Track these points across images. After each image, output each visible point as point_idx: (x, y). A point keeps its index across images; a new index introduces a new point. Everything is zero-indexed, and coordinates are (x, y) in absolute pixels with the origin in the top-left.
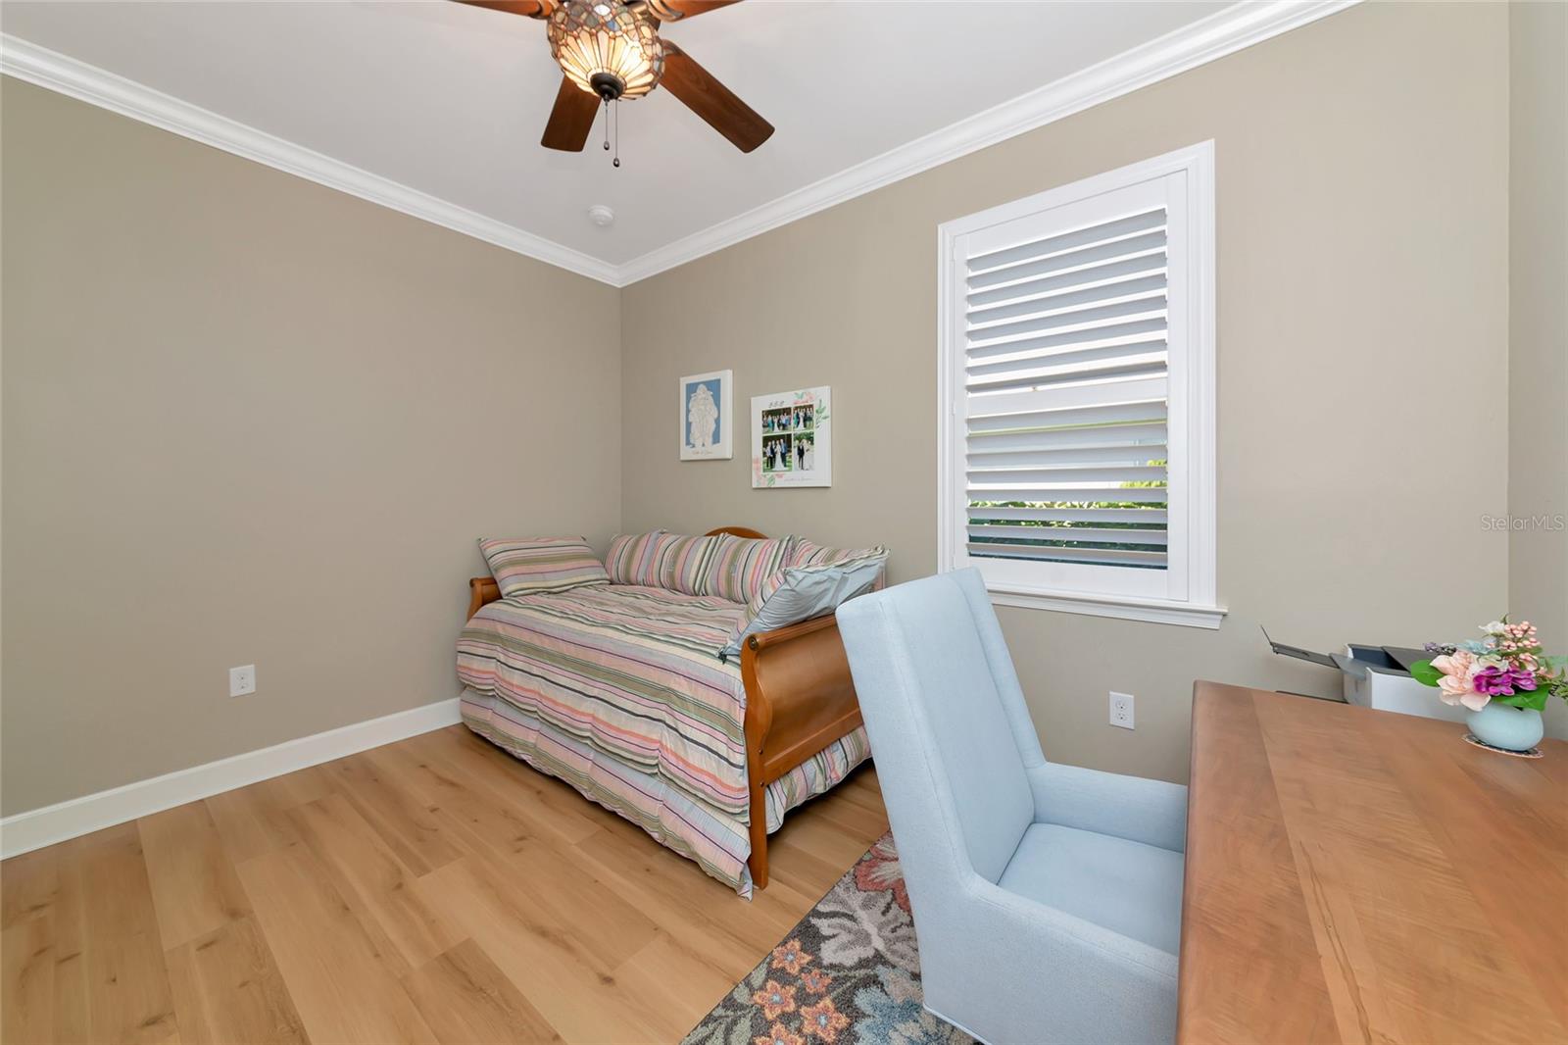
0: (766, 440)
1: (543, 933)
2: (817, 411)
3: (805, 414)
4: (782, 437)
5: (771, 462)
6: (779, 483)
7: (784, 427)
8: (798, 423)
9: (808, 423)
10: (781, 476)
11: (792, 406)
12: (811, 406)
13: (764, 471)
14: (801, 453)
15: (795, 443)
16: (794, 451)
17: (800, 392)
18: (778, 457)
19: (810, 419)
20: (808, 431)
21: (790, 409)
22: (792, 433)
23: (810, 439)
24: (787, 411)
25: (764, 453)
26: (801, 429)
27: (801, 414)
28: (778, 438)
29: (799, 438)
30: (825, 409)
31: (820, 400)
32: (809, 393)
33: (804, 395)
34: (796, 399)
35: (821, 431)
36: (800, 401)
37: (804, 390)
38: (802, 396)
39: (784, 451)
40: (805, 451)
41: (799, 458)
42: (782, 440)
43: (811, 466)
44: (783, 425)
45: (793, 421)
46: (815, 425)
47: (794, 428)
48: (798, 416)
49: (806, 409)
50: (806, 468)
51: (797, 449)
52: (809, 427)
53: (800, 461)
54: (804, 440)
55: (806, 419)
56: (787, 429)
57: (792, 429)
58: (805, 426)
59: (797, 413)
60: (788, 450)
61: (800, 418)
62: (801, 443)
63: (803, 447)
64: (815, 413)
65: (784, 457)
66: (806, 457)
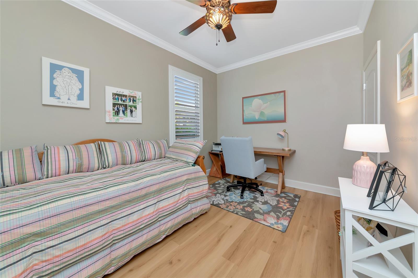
0: (114, 105)
1: (219, 241)
2: (138, 99)
3: (133, 99)
4: (123, 105)
5: (117, 113)
6: (121, 121)
7: (124, 101)
8: (130, 101)
9: (134, 102)
10: (123, 119)
11: (128, 95)
12: (135, 97)
13: (113, 116)
14: (131, 111)
15: (129, 108)
16: (129, 111)
17: (131, 91)
18: (121, 112)
19: (135, 101)
20: (135, 105)
21: (127, 96)
22: (128, 104)
23: (135, 107)
24: (125, 96)
25: (114, 110)
26: (131, 103)
27: (131, 99)
28: (121, 105)
29: (131, 106)
30: (141, 99)
31: (139, 96)
32: (135, 93)
33: (133, 93)
34: (130, 93)
35: (139, 106)
36: (131, 94)
37: (133, 91)
38: (132, 93)
39: (124, 110)
40: (133, 111)
41: (130, 113)
42: (123, 106)
43: (135, 116)
44: (123, 100)
45: (128, 100)
46: (137, 104)
47: (128, 103)
48: (130, 99)
49: (134, 98)
50: (133, 117)
51: (130, 110)
52: (135, 104)
53: (131, 114)
54: (133, 107)
55: (133, 101)
56: (125, 102)
57: (127, 103)
58: (133, 103)
59: (130, 98)
60: (126, 110)
61: (131, 100)
62: (132, 108)
63: (132, 110)
64: (137, 100)
65: (123, 112)
66: (133, 113)
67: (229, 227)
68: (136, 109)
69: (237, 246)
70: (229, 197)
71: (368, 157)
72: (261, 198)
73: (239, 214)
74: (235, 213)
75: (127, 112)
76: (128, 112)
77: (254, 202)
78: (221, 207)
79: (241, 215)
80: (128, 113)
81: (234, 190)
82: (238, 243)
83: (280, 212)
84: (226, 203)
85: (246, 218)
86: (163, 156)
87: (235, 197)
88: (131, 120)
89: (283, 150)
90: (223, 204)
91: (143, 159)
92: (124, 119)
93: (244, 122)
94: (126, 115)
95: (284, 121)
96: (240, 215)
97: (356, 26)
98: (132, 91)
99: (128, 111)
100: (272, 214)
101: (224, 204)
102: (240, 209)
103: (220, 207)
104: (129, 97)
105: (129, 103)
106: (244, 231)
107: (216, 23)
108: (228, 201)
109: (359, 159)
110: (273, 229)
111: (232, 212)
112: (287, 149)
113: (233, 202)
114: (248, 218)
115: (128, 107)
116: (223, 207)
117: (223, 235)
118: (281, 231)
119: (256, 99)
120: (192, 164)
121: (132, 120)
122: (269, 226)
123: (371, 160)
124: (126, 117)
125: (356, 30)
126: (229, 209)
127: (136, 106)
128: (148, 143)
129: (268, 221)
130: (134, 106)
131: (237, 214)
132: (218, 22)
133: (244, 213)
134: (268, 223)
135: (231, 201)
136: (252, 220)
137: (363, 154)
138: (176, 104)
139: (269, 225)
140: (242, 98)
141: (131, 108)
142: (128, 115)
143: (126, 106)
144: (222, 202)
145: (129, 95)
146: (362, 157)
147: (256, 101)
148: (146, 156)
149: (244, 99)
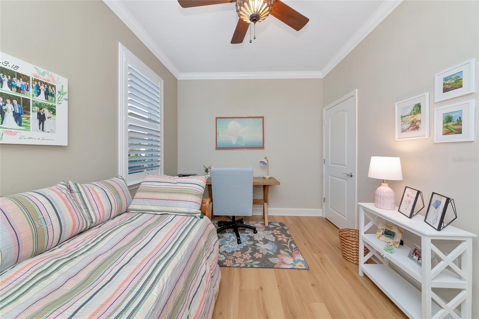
2: (59, 92)
3: (47, 89)
4: (17, 98)
6: (8, 140)
7: (19, 90)
8: (39, 94)
10: (14, 134)
11: (32, 77)
12: (53, 86)
14: (42, 118)
15: (34, 110)
16: (33, 116)
17: (42, 70)
18: (9, 116)
19: (53, 95)
20: (51, 104)
21: (28, 78)
23: (53, 110)
27: (42, 87)
28: (11, 98)
29: (40, 106)
30: (66, 93)
31: (62, 86)
32: (51, 75)
33: (46, 74)
34: (37, 73)
35: (62, 108)
36: (42, 77)
37: (46, 71)
38: (44, 74)
39: (18, 112)
40: (46, 118)
41: (38, 122)
42: (15, 102)
43: (51, 130)
44: (17, 88)
45: (31, 89)
46: (57, 102)
47: (33, 96)
48: (38, 88)
49: (48, 86)
50: (47, 131)
51: (36, 113)
52: (51, 101)
53: (40, 125)
54: (45, 109)
55: (47, 94)
56: (24, 94)
57: (30, 95)
58: (47, 98)
59: (37, 85)
60: (24, 113)
61: (40, 90)
62: (42, 111)
63: (44, 114)
64: (57, 93)
65: (17, 117)
66: (47, 122)
67: (260, 290)
68: (54, 113)
69: (291, 313)
70: (224, 246)
71: (387, 184)
72: (257, 236)
73: (255, 266)
74: (249, 267)
75: (28, 118)
76: (31, 119)
77: (256, 244)
78: (228, 266)
79: (257, 266)
80: (31, 122)
81: (221, 235)
82: (288, 308)
83: (287, 247)
84: (227, 256)
85: (265, 268)
86: (124, 210)
87: (230, 244)
88: (39, 139)
89: (264, 178)
90: (225, 259)
91: (89, 225)
92: (18, 135)
93: (218, 147)
94: (26, 126)
95: (263, 148)
96: (256, 268)
97: (320, 71)
98: (44, 70)
99: (31, 116)
100: (282, 252)
101: (227, 259)
102: (250, 259)
103: (225, 266)
104: (36, 83)
105: (35, 97)
106: (278, 286)
107: (255, 11)
108: (228, 253)
109: (380, 185)
110: (298, 270)
111: (246, 267)
112: (267, 177)
113: (234, 251)
114: (267, 268)
115: (33, 106)
116: (229, 265)
117: (264, 306)
118: (305, 269)
119: (233, 121)
120: (200, 215)
121: (43, 139)
122: (293, 269)
123: (389, 186)
124: (24, 130)
125: (319, 75)
126: (239, 265)
127: (55, 107)
128: (91, 188)
129: (287, 262)
130: (49, 105)
131: (252, 267)
132: (258, 11)
133: (258, 262)
134: (288, 264)
135: (230, 251)
136: (273, 268)
137: (383, 181)
138: (131, 114)
139: (291, 267)
140: (216, 117)
141: (41, 109)
142: (31, 125)
143: (25, 104)
144: (222, 258)
145: (34, 77)
146: (382, 184)
147: (233, 124)
148: (93, 217)
149: (218, 119)
